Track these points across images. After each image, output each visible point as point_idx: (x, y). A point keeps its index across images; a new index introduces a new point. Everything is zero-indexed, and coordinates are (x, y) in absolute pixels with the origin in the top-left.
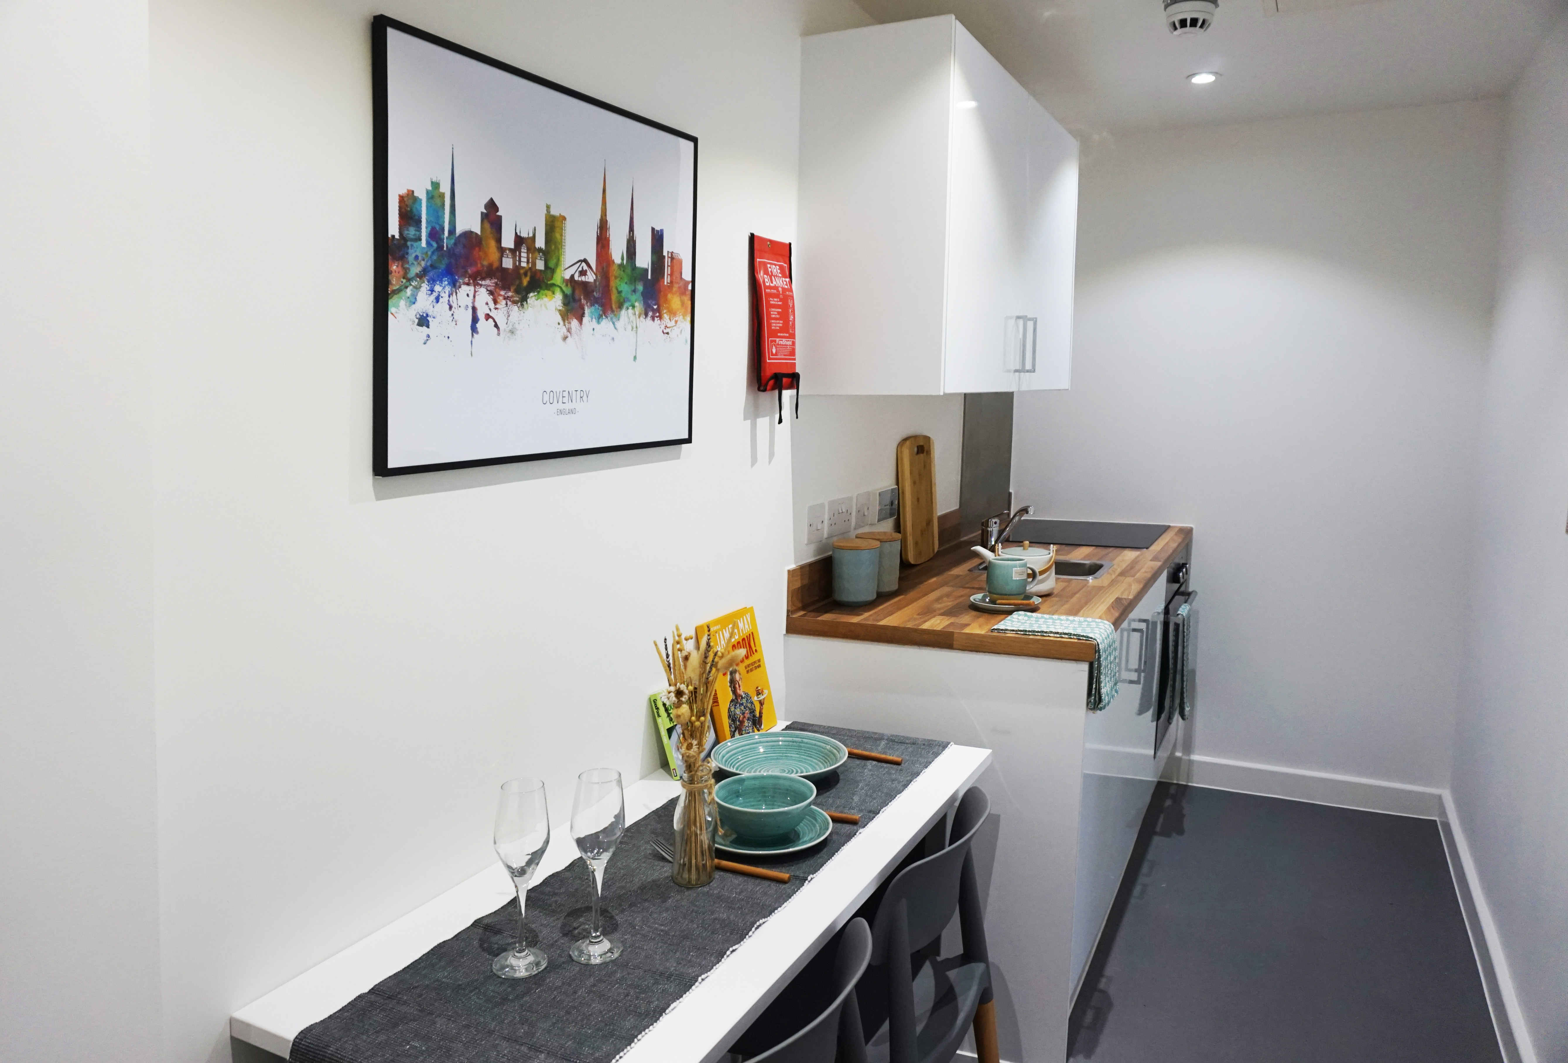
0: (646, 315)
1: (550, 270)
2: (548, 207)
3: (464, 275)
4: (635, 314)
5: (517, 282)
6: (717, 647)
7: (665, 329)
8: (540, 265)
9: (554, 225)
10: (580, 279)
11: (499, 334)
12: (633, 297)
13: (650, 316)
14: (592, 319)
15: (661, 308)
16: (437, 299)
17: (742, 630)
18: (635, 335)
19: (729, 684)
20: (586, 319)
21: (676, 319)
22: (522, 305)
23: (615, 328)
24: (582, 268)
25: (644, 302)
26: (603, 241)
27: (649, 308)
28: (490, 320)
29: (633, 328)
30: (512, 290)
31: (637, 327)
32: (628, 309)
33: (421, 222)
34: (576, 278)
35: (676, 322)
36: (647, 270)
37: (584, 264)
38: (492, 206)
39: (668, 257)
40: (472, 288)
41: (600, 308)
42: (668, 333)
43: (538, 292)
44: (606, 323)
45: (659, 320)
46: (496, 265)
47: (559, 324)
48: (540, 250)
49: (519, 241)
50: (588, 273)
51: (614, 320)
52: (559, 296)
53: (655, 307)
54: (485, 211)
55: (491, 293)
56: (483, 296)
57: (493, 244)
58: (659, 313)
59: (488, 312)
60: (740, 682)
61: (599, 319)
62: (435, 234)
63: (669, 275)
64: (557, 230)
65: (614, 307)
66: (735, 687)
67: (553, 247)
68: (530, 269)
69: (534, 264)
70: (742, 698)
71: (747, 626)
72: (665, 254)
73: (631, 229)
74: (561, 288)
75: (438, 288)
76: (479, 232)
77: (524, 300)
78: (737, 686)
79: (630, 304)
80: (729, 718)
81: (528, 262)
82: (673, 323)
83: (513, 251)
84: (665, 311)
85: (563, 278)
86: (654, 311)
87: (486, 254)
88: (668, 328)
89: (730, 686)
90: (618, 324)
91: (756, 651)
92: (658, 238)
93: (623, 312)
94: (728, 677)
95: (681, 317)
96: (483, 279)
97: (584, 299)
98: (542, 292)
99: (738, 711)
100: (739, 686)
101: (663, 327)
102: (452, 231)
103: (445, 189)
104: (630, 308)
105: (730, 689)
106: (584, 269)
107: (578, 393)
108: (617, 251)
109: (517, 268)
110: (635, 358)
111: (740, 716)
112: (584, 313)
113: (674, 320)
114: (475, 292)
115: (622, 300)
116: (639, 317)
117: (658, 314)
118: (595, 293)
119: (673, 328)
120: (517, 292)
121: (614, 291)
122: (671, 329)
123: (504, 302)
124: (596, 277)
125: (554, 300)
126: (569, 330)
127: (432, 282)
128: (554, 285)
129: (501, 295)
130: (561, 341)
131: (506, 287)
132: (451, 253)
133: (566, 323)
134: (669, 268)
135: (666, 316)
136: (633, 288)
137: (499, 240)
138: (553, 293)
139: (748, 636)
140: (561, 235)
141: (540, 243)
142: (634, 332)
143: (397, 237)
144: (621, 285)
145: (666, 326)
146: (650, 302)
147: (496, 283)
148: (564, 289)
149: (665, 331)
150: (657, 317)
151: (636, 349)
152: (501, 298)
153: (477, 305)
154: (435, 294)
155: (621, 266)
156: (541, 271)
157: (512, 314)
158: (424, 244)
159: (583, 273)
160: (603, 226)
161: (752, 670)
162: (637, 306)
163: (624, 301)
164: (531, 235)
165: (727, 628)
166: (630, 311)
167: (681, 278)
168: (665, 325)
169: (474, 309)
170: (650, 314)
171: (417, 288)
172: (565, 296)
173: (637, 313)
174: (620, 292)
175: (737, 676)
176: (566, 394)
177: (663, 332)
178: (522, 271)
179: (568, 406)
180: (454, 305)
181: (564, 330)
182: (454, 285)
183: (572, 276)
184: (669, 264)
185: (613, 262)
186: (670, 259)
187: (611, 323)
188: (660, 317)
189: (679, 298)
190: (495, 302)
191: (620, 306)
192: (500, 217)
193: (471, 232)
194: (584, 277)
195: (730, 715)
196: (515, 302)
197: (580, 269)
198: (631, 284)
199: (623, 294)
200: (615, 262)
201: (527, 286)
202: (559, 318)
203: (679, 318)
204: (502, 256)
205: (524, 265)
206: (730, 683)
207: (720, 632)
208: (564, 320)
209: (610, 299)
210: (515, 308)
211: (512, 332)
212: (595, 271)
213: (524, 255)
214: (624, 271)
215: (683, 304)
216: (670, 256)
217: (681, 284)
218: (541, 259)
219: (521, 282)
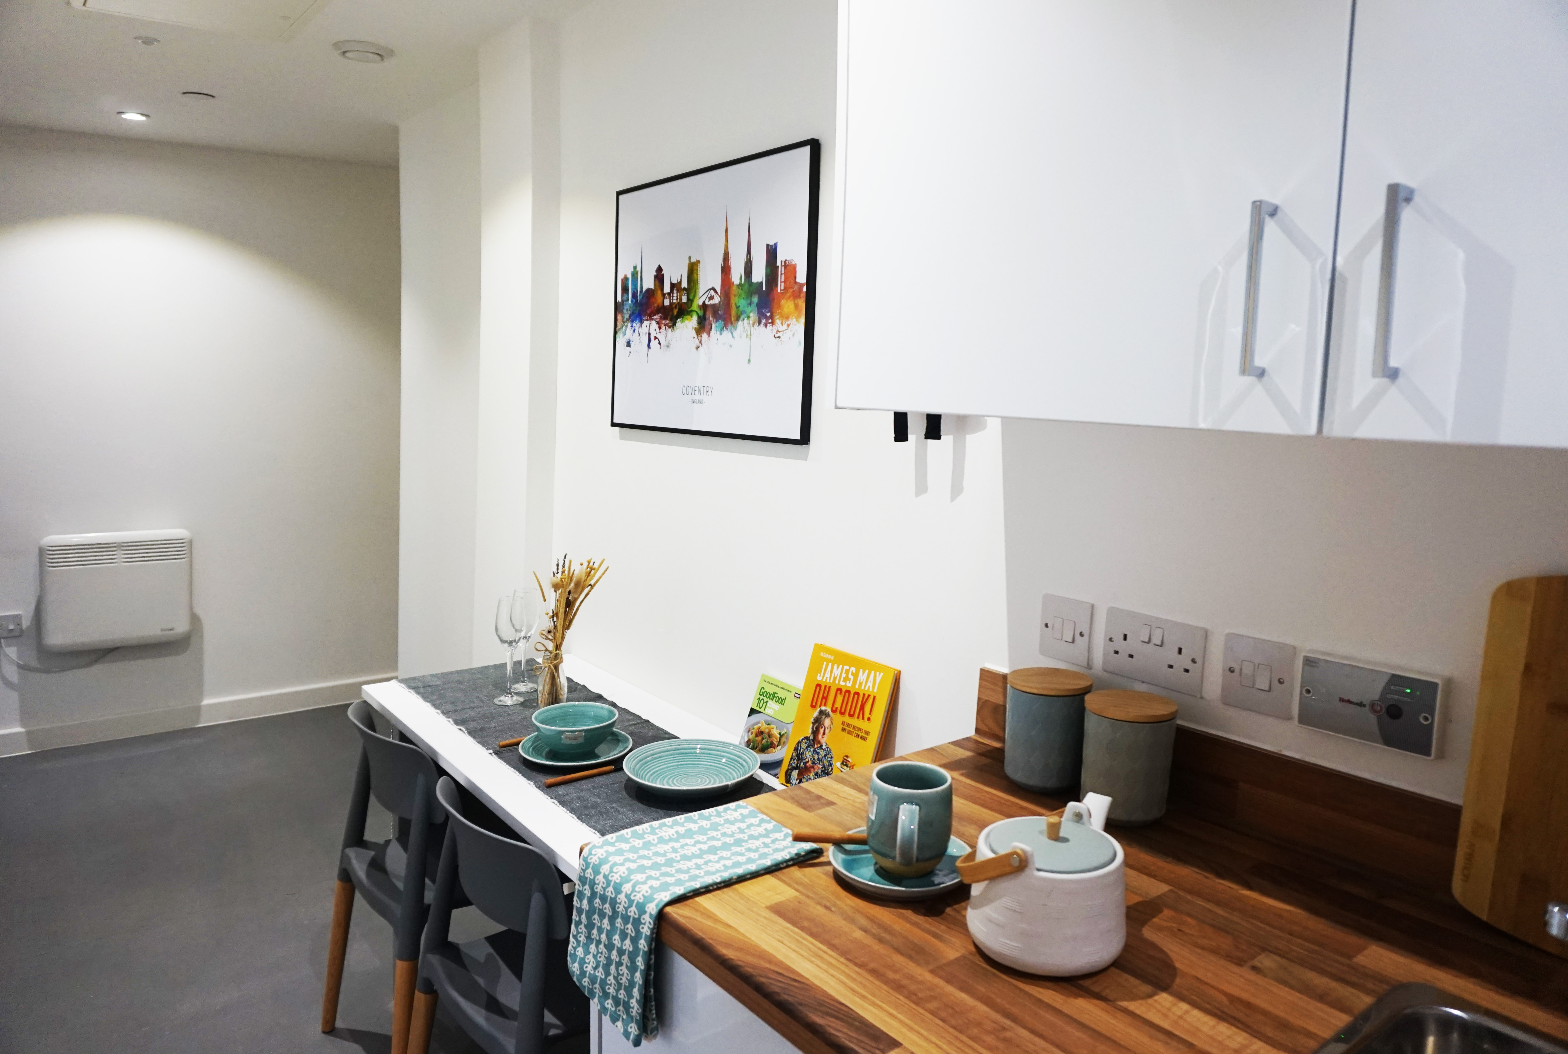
0: (760, 323)
1: (690, 301)
2: (690, 258)
3: (645, 315)
4: (750, 324)
5: (671, 313)
6: (819, 675)
7: (777, 333)
8: (684, 299)
9: (693, 269)
10: (709, 303)
11: (660, 348)
12: (749, 309)
13: (763, 323)
14: (716, 332)
15: (774, 314)
16: (634, 331)
17: (861, 684)
18: (749, 341)
19: (812, 720)
20: (712, 332)
21: (789, 322)
22: (673, 328)
23: (733, 337)
24: (711, 294)
25: (758, 312)
26: (726, 270)
27: (763, 316)
28: (657, 340)
29: (747, 335)
30: (669, 319)
31: (751, 335)
32: (744, 320)
33: (629, 290)
34: (707, 303)
35: (788, 325)
36: (762, 283)
37: (712, 291)
38: (659, 269)
39: (781, 266)
40: (649, 322)
41: (722, 322)
42: (779, 337)
43: (683, 318)
44: (726, 334)
45: (771, 326)
46: (660, 305)
47: (694, 338)
48: (684, 289)
49: (673, 286)
50: (715, 297)
51: (732, 330)
52: (695, 318)
53: (768, 314)
54: (656, 274)
55: (658, 323)
56: (654, 325)
57: (659, 292)
58: (772, 320)
59: (656, 335)
60: (827, 731)
61: (721, 331)
62: (634, 296)
63: (783, 282)
64: (695, 271)
65: (733, 319)
66: (817, 728)
67: (692, 285)
68: (678, 303)
69: (681, 299)
70: (821, 747)
71: (870, 684)
72: (778, 264)
73: (749, 252)
74: (696, 312)
75: (634, 325)
76: (653, 288)
77: (674, 324)
78: (822, 731)
79: (746, 315)
80: (795, 750)
81: (677, 299)
82: (785, 326)
83: (669, 294)
84: (777, 317)
85: (698, 304)
86: (767, 318)
87: (656, 300)
88: (779, 332)
89: (813, 724)
90: (735, 334)
91: (869, 719)
92: (772, 252)
93: (740, 323)
94: (816, 713)
95: (794, 320)
96: (654, 315)
97: (712, 317)
98: (685, 317)
99: (808, 754)
100: (824, 734)
101: (775, 332)
102: (641, 291)
103: (639, 269)
104: (746, 319)
105: (811, 726)
106: (712, 295)
107: (705, 388)
108: (737, 274)
109: (671, 304)
110: (749, 361)
111: (808, 761)
112: (711, 328)
113: (786, 325)
114: (650, 323)
115: (739, 313)
116: (753, 325)
117: (770, 321)
118: (719, 312)
119: (785, 332)
120: (671, 320)
121: (734, 307)
122: (782, 333)
123: (664, 327)
124: (721, 298)
125: (692, 321)
126: (701, 342)
127: (632, 322)
128: (692, 311)
129: (663, 323)
130: (695, 350)
131: (665, 318)
132: (641, 304)
133: (699, 337)
134: (783, 276)
135: (778, 322)
136: (749, 302)
137: (662, 289)
138: (692, 317)
139: (867, 695)
140: (697, 274)
141: (684, 284)
142: (748, 339)
143: (620, 301)
144: (739, 301)
145: (778, 331)
146: (763, 311)
147: (661, 317)
148: (699, 312)
149: (776, 336)
150: (769, 323)
151: (750, 354)
152: (663, 325)
153: (651, 332)
154: (633, 328)
155: (740, 285)
156: (684, 303)
157: (668, 334)
158: (630, 302)
159: (711, 298)
160: (726, 258)
161: (850, 733)
162: (751, 317)
163: (741, 314)
164: (679, 280)
165: (841, 666)
166: (746, 321)
167: (796, 282)
168: (776, 330)
169: (649, 334)
170: (764, 321)
171: (627, 326)
172: (699, 317)
173: (751, 322)
174: (738, 307)
175: (827, 722)
176: (697, 388)
177: (774, 336)
178: (674, 306)
179: (697, 398)
180: (641, 334)
181: (697, 341)
182: (641, 322)
183: (704, 302)
184: (783, 272)
185: (733, 283)
186: (783, 268)
187: (730, 333)
188: (773, 323)
189: (792, 302)
190: (660, 328)
191: (738, 319)
192: (663, 274)
193: (649, 288)
194: (712, 301)
195: (797, 749)
196: (670, 327)
197: (709, 296)
198: (747, 298)
199: (741, 309)
200: (735, 283)
201: (676, 315)
202: (694, 334)
203: (792, 321)
204: (664, 299)
205: (675, 301)
206: (814, 719)
207: (830, 664)
208: (698, 335)
209: (730, 315)
210: (670, 330)
211: (668, 346)
212: (720, 294)
213: (675, 295)
214: (742, 289)
215: (796, 306)
216: (783, 264)
217: (796, 287)
218: (685, 295)
219: (673, 313)
